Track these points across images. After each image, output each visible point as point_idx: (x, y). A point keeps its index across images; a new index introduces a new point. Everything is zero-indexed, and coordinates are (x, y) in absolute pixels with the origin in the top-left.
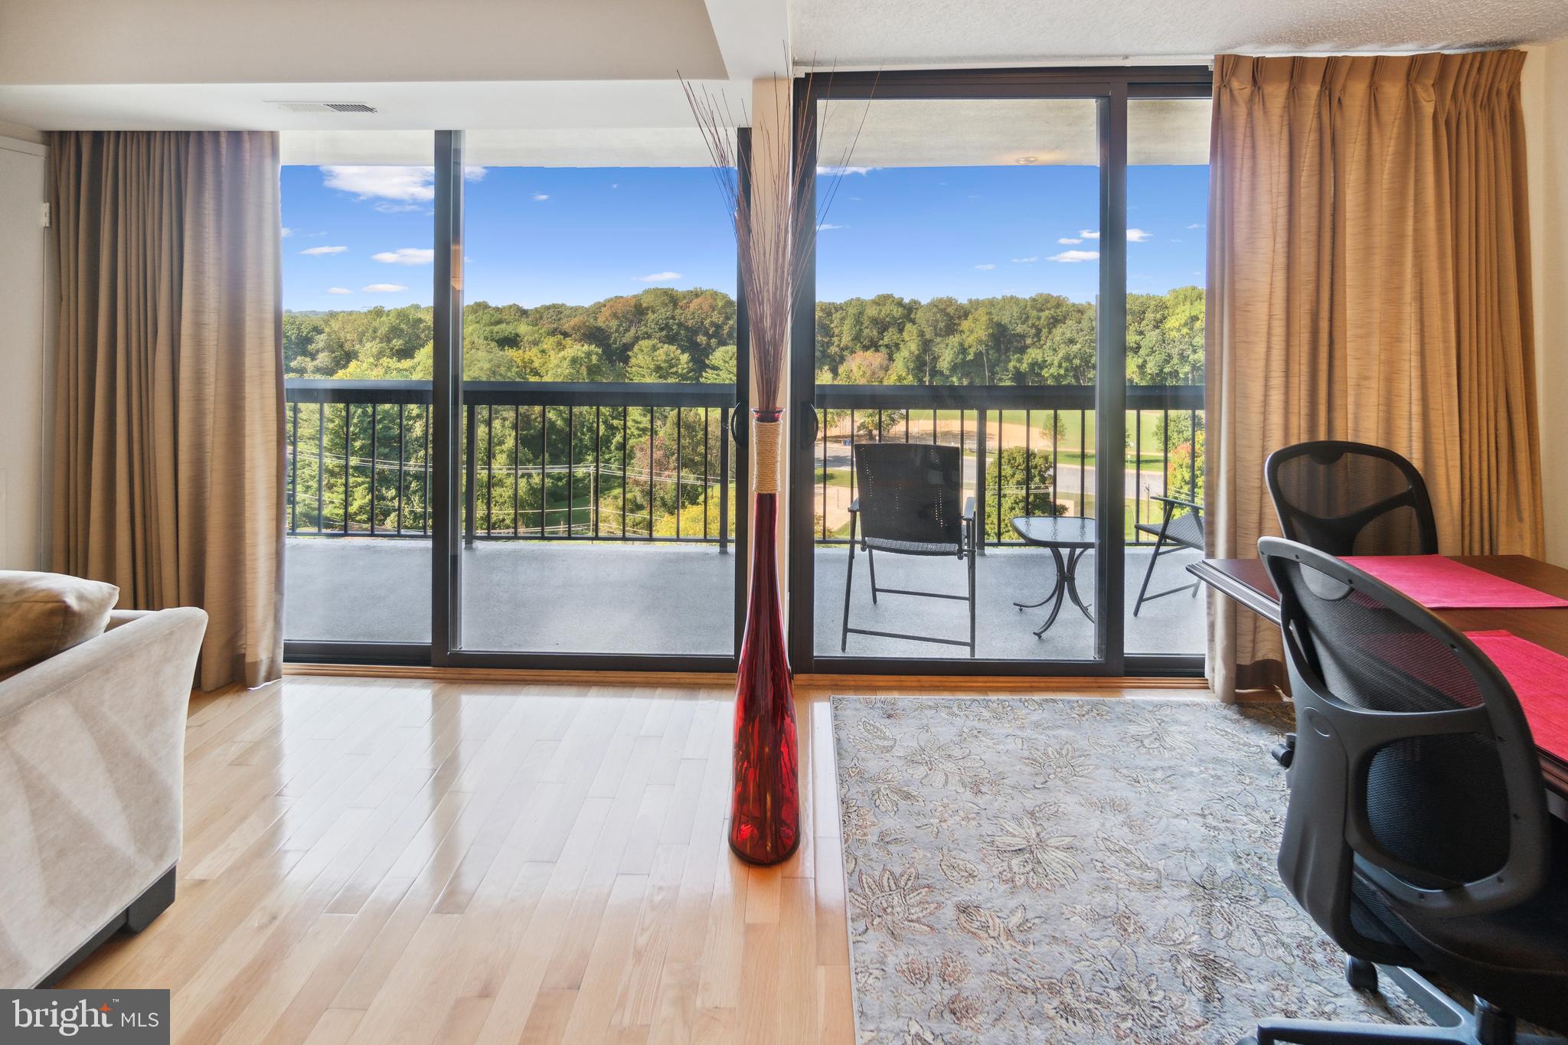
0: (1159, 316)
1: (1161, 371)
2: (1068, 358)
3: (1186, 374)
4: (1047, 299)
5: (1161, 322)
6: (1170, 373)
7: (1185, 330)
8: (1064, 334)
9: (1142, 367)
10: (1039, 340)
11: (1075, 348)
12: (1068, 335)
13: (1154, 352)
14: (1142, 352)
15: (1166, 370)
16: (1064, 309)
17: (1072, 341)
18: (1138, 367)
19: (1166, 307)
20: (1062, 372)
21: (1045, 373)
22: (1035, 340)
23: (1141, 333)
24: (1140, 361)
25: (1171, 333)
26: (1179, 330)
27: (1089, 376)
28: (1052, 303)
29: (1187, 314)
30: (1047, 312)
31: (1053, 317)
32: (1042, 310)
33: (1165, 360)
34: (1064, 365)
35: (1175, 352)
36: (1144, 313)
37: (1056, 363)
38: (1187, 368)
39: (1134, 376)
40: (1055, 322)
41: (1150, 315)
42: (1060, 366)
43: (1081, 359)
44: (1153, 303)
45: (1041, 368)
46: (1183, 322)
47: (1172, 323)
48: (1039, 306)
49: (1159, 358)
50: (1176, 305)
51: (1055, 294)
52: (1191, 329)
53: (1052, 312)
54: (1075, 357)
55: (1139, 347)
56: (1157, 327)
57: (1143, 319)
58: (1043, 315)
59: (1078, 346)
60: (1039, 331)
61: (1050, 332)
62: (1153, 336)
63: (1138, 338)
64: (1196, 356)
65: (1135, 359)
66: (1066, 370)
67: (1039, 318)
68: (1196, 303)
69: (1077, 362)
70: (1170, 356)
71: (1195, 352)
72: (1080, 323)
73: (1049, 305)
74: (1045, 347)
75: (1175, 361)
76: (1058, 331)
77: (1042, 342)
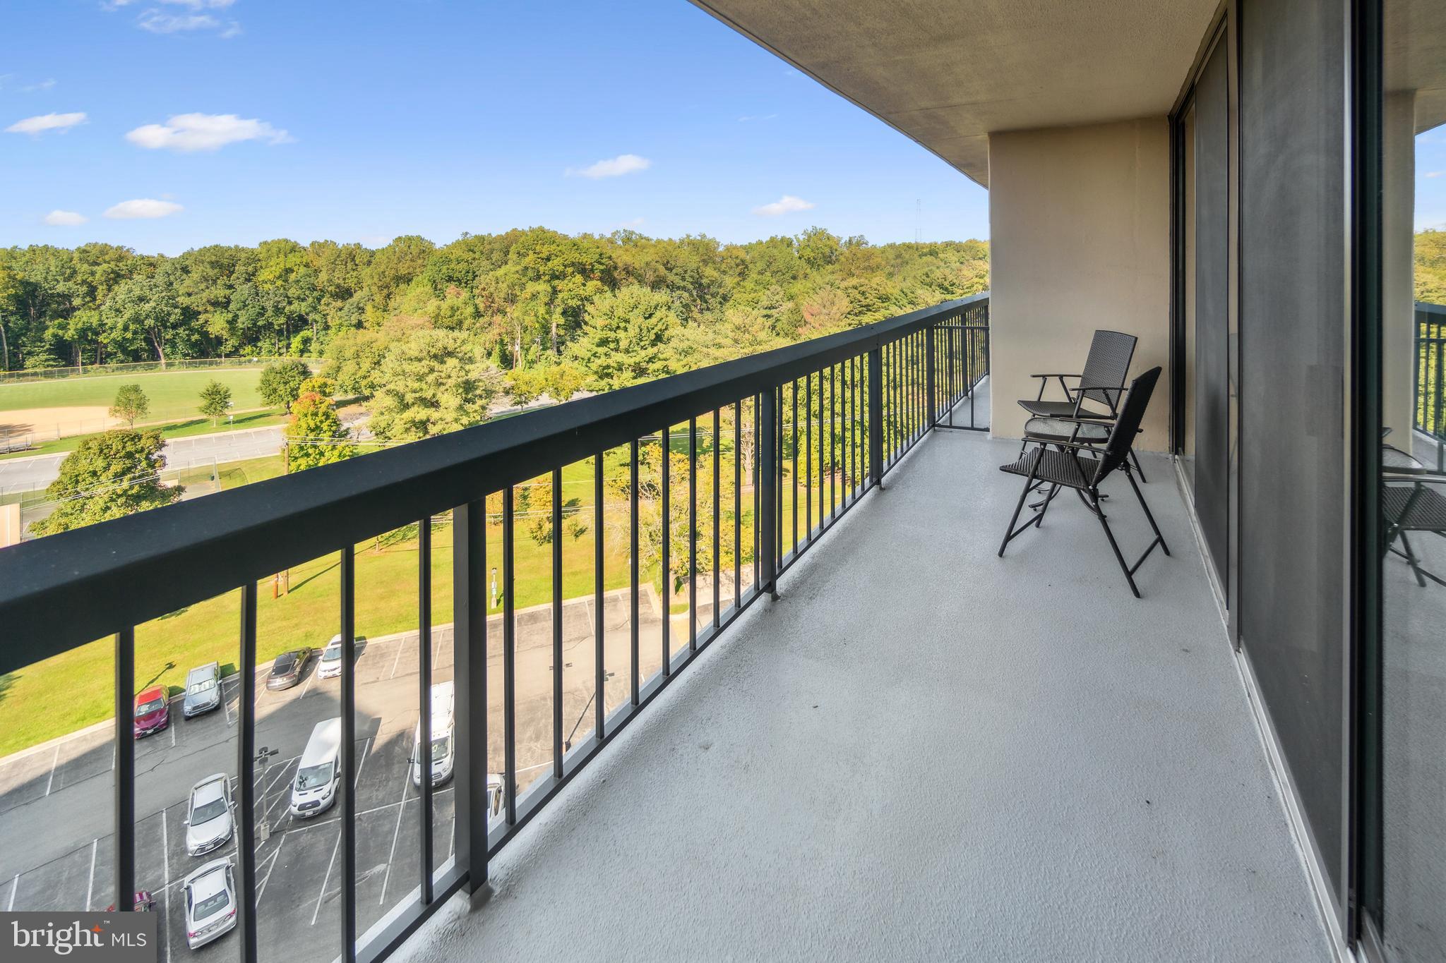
0: (250, 269)
1: (255, 324)
2: (137, 319)
3: (279, 325)
4: (104, 249)
5: (254, 275)
6: (264, 326)
7: (279, 283)
8: (130, 291)
9: (232, 323)
10: (94, 299)
11: (147, 307)
12: (137, 292)
13: (247, 306)
14: (232, 306)
15: (260, 323)
16: (129, 262)
17: (142, 299)
18: (228, 322)
19: (259, 260)
20: (129, 335)
21: (102, 338)
22: (88, 299)
23: (231, 287)
24: (230, 316)
25: (265, 286)
26: (273, 283)
27: (167, 337)
28: (111, 255)
29: (282, 266)
30: (105, 266)
31: (113, 272)
32: (96, 264)
33: (259, 313)
34: (132, 327)
35: (269, 305)
36: (234, 265)
37: (120, 326)
38: (282, 320)
39: (224, 333)
40: (115, 278)
41: (240, 268)
42: (126, 329)
43: (156, 319)
44: (243, 255)
45: (97, 334)
46: (277, 274)
47: (264, 275)
48: (91, 259)
49: (252, 311)
50: (269, 257)
51: (115, 245)
52: (286, 281)
53: (112, 265)
54: (147, 316)
55: (229, 302)
56: (249, 280)
57: (233, 272)
58: (99, 270)
59: (152, 304)
60: (92, 291)
61: (109, 290)
62: (244, 290)
63: (228, 292)
64: (292, 307)
65: (225, 314)
66: (135, 333)
67: (93, 274)
68: (290, 256)
69: (150, 322)
70: (263, 308)
71: (290, 303)
72: (153, 277)
73: (107, 258)
74: (103, 308)
75: (270, 313)
76: (121, 290)
77: (98, 302)
